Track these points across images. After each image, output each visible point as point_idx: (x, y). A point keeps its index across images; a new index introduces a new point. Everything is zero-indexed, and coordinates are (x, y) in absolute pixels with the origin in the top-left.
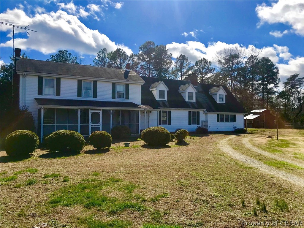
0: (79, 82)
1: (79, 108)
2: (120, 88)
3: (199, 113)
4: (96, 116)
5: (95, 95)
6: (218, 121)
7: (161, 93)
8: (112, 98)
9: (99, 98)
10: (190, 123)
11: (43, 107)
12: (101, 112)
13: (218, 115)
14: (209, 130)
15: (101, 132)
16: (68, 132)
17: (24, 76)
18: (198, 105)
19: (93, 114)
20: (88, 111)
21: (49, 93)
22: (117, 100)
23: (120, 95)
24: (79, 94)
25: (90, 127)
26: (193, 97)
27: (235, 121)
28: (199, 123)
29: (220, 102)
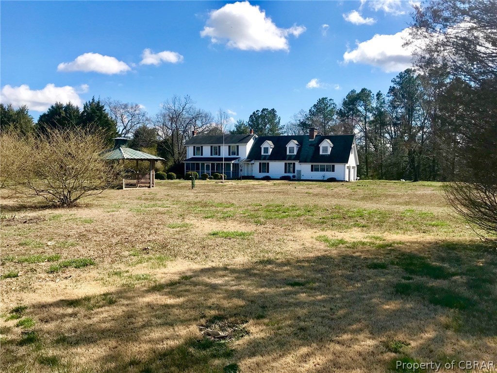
1: (200, 162)
3: (294, 164)
4: (208, 166)
5: (219, 154)
6: (312, 170)
7: (266, 149)
9: (221, 156)
13: (312, 166)
14: (302, 178)
17: (188, 147)
22: (231, 156)
23: (234, 154)
24: (211, 154)
26: (293, 150)
27: (333, 171)
28: (294, 172)
29: (324, 154)
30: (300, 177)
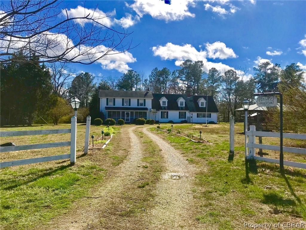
0: (123, 99)
1: (121, 111)
2: (141, 101)
3: (185, 112)
4: (128, 114)
5: (130, 105)
6: (198, 117)
7: (164, 102)
8: (138, 106)
9: (132, 106)
10: (180, 118)
11: (107, 110)
12: (130, 112)
13: (198, 114)
15: (121, 119)
16: (110, 119)
17: (101, 98)
18: (187, 108)
19: (126, 113)
20: (124, 112)
21: (111, 104)
22: (140, 107)
23: (141, 105)
24: (123, 105)
25: (125, 118)
26: (183, 104)
27: (210, 117)
28: (185, 118)
29: (202, 106)
30: (190, 121)
